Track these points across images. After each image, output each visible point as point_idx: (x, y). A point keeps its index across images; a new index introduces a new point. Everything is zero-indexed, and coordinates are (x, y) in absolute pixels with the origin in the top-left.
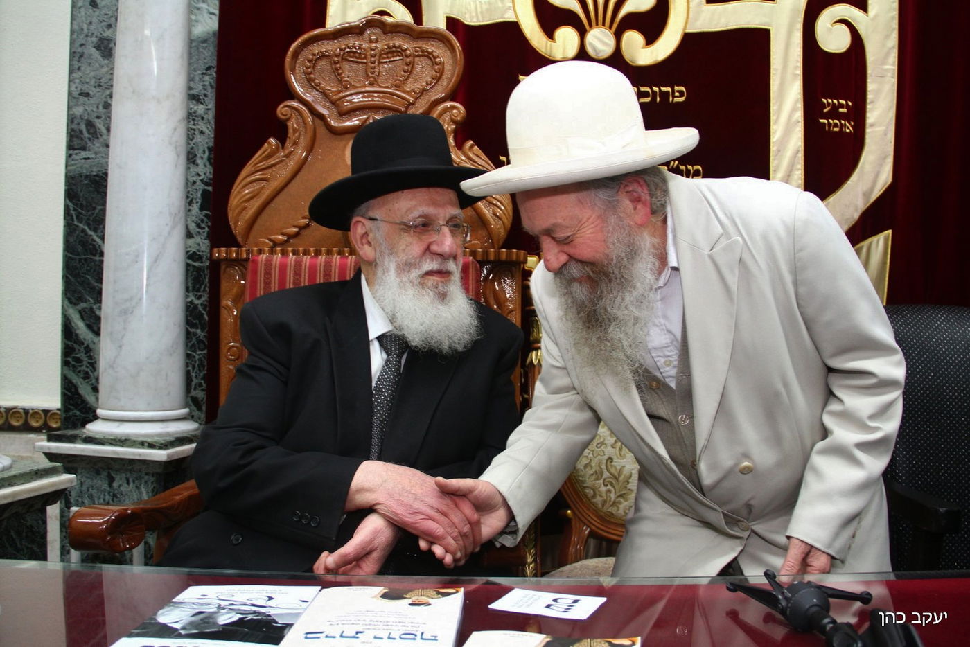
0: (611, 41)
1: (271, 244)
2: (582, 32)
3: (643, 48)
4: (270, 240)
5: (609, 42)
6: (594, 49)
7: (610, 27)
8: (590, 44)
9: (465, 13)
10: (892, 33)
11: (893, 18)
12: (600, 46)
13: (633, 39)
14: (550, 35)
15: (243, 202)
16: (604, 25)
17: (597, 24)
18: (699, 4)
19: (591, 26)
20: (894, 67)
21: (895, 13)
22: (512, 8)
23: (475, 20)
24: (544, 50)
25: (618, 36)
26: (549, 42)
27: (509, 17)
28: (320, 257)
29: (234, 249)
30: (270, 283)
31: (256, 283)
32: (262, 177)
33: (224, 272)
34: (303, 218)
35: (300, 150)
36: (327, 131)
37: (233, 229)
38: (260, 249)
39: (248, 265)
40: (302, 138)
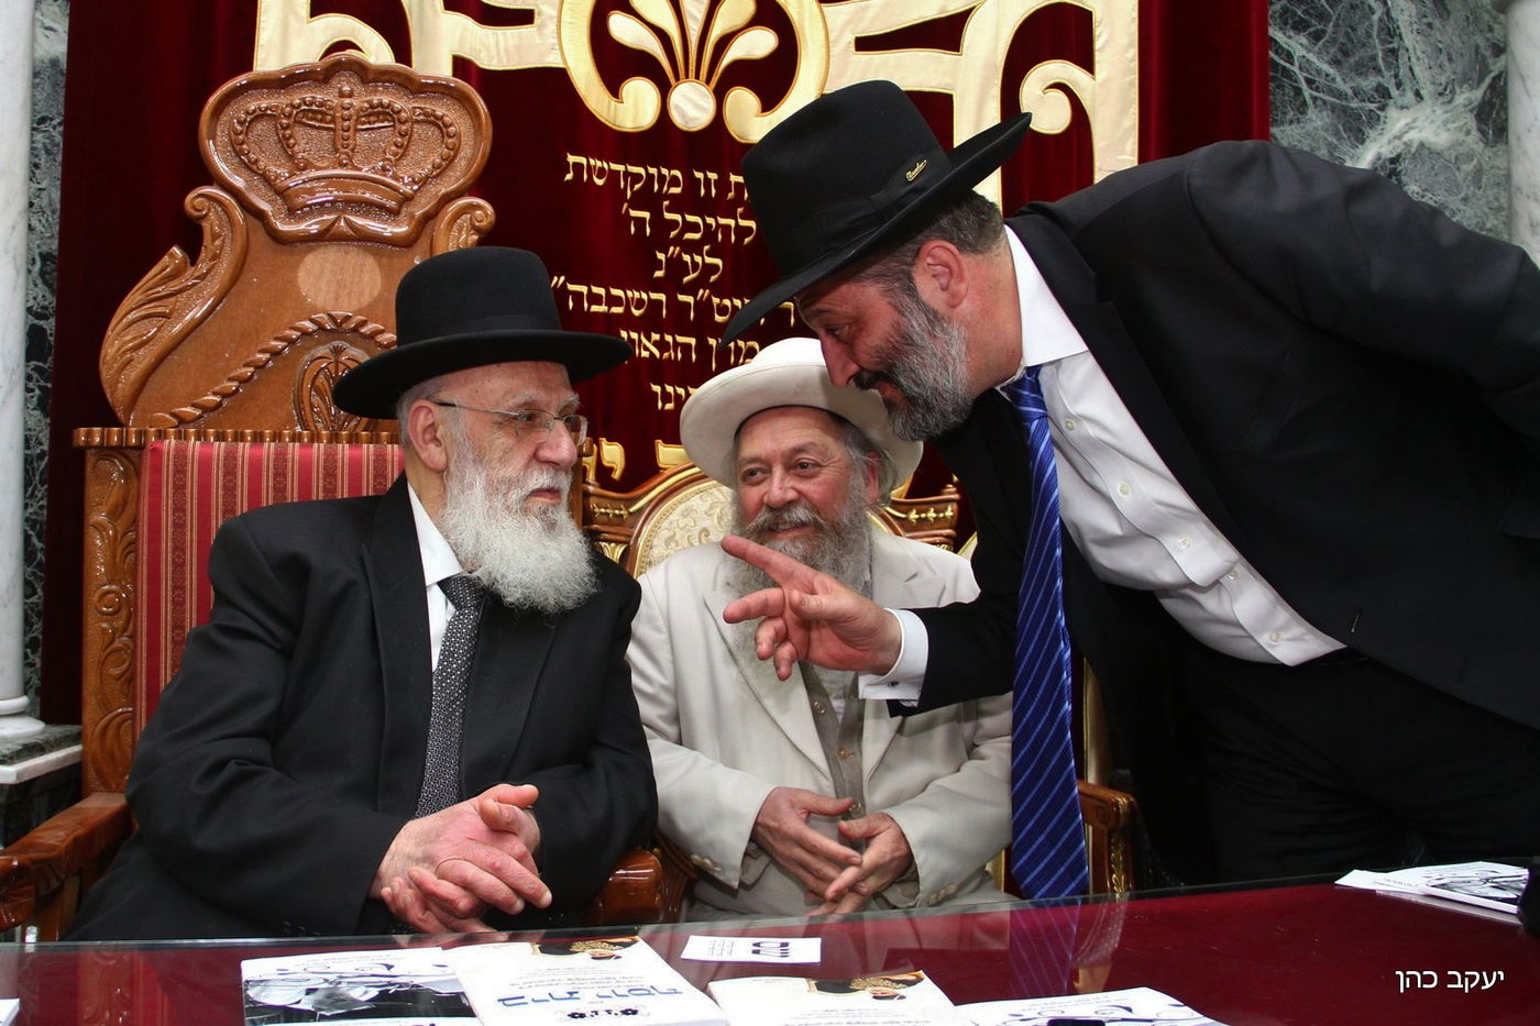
0: (709, 104)
1: (176, 422)
2: (665, 89)
3: (757, 116)
4: (173, 415)
5: (705, 105)
6: (683, 115)
7: (708, 82)
8: (677, 107)
9: (480, 51)
10: (1130, 107)
11: (1131, 83)
12: (691, 112)
13: (742, 101)
14: (614, 89)
15: (125, 352)
16: (697, 77)
17: (687, 77)
18: (845, 50)
19: (677, 78)
20: (1132, 158)
21: (1135, 77)
22: (557, 47)
23: (495, 62)
24: (604, 115)
25: (720, 95)
26: (613, 102)
27: (553, 61)
28: (266, 445)
29: (116, 429)
30: (184, 487)
31: (160, 486)
32: (160, 310)
33: (94, 467)
34: (230, 380)
35: (224, 268)
36: (268, 239)
37: (108, 396)
38: (160, 431)
39: (140, 457)
40: (227, 249)
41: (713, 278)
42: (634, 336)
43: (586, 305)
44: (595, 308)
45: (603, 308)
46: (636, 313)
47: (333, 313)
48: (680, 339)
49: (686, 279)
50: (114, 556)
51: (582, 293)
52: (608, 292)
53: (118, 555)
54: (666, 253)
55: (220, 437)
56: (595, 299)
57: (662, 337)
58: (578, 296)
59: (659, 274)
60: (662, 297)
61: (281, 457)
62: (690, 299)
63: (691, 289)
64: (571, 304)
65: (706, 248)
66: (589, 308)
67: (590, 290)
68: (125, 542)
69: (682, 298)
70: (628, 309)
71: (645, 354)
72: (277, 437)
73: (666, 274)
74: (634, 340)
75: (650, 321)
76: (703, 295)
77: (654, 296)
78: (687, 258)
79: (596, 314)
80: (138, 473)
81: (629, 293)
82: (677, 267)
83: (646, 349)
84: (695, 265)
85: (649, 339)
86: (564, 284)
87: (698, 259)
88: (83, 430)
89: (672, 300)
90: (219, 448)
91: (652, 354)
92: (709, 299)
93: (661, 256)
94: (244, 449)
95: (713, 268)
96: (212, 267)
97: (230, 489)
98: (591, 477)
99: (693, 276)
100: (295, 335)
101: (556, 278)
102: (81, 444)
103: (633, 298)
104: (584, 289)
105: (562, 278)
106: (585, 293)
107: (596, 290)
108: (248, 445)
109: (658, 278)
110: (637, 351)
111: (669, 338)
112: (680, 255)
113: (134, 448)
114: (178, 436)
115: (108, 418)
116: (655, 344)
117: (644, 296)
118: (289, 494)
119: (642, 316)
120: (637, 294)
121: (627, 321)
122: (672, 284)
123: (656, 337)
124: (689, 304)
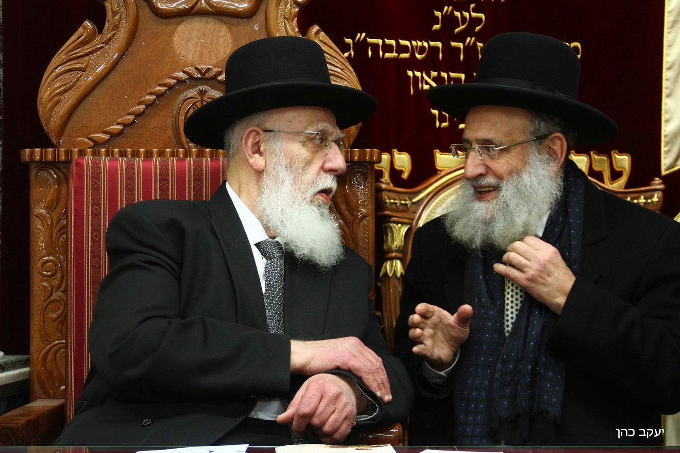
1: (92, 144)
4: (90, 139)
15: (55, 95)
28: (154, 159)
29: (51, 149)
30: (98, 189)
31: (82, 189)
32: (78, 66)
33: (36, 176)
34: (129, 114)
35: (121, 37)
36: (152, 15)
37: (44, 126)
38: (81, 150)
39: (68, 168)
40: (124, 21)
41: (478, 28)
42: (418, 74)
43: (381, 53)
44: (387, 55)
45: (395, 54)
46: (418, 56)
47: (199, 67)
48: (452, 75)
49: (457, 30)
50: (52, 236)
51: (378, 45)
52: (398, 43)
53: (54, 235)
54: (442, 11)
55: (123, 154)
56: (388, 48)
57: (439, 74)
58: (375, 47)
59: (436, 27)
60: (439, 44)
61: (164, 168)
62: (461, 45)
63: (461, 38)
64: (370, 53)
65: (472, 6)
66: (383, 55)
67: (384, 42)
68: (58, 227)
69: (454, 44)
70: (413, 55)
71: (426, 87)
72: (161, 154)
73: (442, 27)
74: (418, 77)
75: (430, 63)
76: (470, 42)
77: (432, 43)
78: (458, 14)
79: (389, 59)
80: (67, 179)
81: (414, 43)
82: (450, 21)
83: (427, 83)
84: (464, 19)
85: (429, 76)
86: (365, 38)
87: (466, 14)
88: (27, 150)
89: (446, 46)
90: (122, 162)
91: (431, 86)
92: (475, 43)
93: (438, 14)
94: (139, 162)
95: (478, 21)
96: (114, 35)
97: (130, 190)
98: (386, 177)
99: (462, 27)
100: (173, 82)
101: (359, 34)
102: (27, 160)
103: (417, 47)
104: (380, 42)
105: (364, 34)
106: (381, 44)
107: (387, 41)
108: (141, 159)
109: (436, 31)
110: (420, 85)
111: (444, 75)
112: (452, 12)
113: (64, 162)
114: (94, 154)
115: (45, 142)
116: (434, 79)
117: (425, 44)
118: (170, 193)
119: (423, 59)
120: (420, 43)
121: (413, 64)
122: (446, 35)
123: (434, 74)
124: (459, 49)
